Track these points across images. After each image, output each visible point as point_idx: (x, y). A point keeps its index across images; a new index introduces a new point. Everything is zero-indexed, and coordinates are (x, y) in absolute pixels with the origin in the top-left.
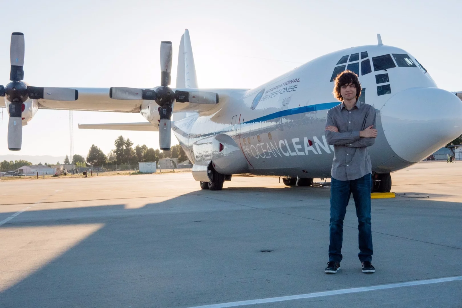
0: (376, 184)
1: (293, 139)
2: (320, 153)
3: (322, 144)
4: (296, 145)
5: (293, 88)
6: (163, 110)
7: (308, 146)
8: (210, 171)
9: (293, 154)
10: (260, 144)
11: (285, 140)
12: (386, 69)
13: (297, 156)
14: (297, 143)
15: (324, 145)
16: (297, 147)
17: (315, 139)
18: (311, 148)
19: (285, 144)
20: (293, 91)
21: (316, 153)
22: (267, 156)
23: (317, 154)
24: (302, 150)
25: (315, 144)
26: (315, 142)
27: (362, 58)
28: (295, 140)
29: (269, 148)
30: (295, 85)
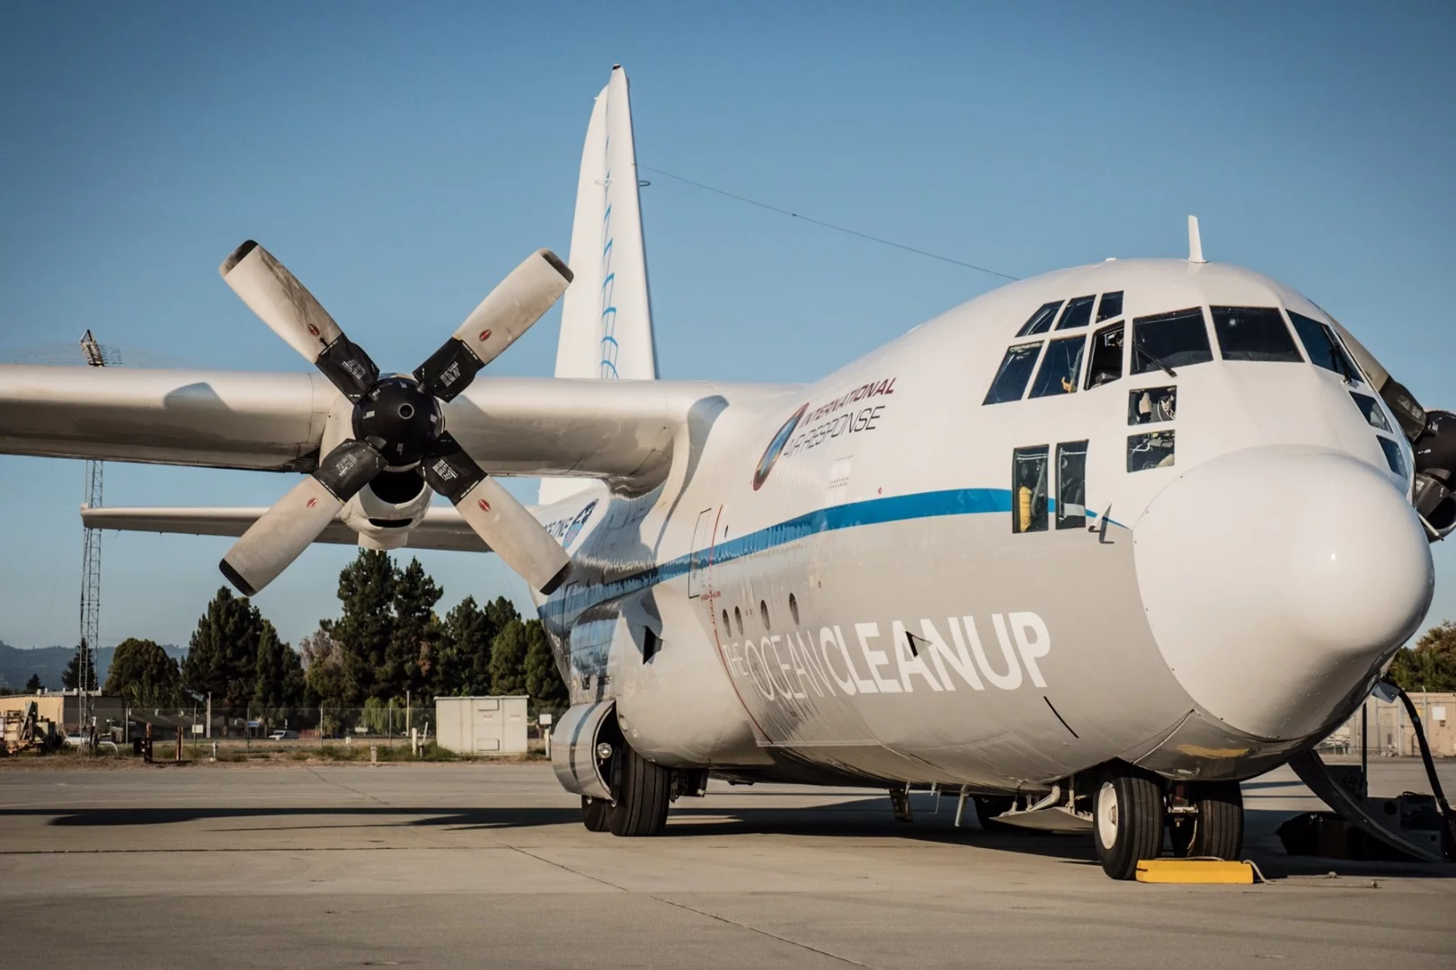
0: (1178, 824)
1: (858, 627)
2: (950, 687)
3: (950, 648)
4: (871, 649)
5: (868, 416)
6: (435, 468)
7: (907, 659)
8: (608, 746)
9: (867, 687)
10: (770, 640)
11: (837, 629)
12: (1174, 369)
13: (879, 696)
14: (874, 644)
15: (959, 658)
16: (876, 658)
17: (928, 630)
18: (918, 664)
19: (838, 646)
20: (867, 428)
21: (936, 687)
22: (796, 692)
23: (940, 689)
24: (890, 671)
25: (930, 648)
26: (930, 643)
27: (1100, 318)
28: (866, 630)
29: (796, 659)
30: (877, 408)
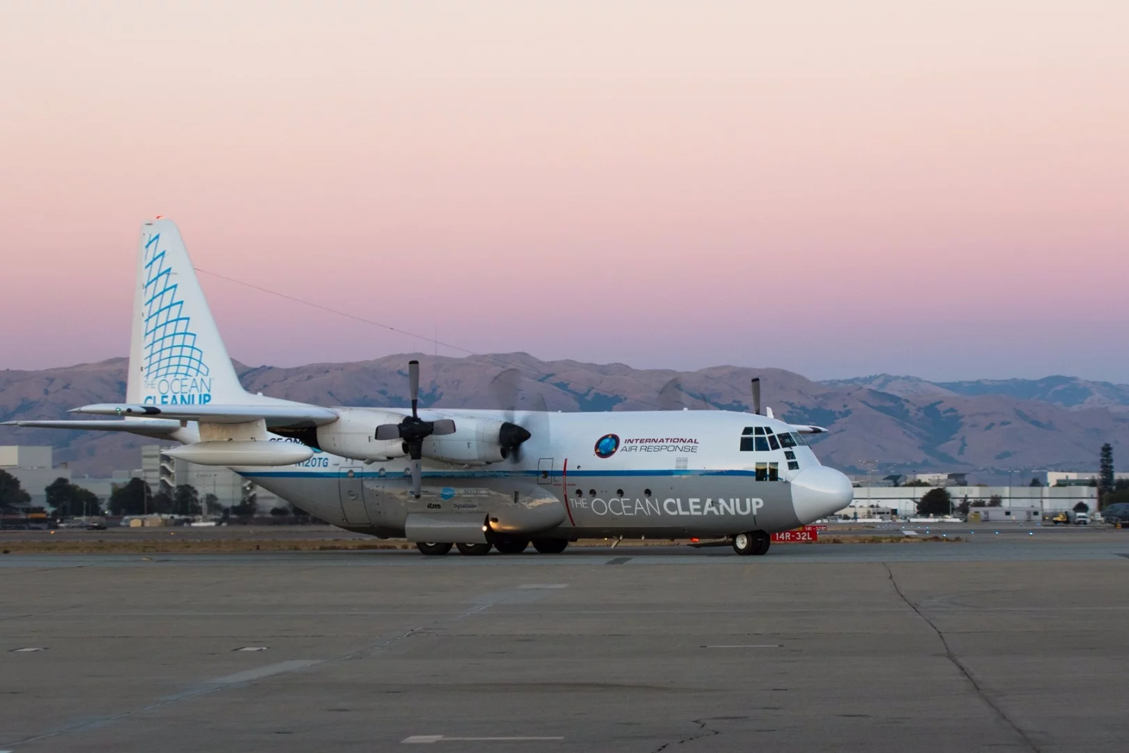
1: (690, 500)
3: (728, 505)
4: (693, 505)
5: (690, 448)
7: (709, 507)
8: (486, 527)
9: (684, 514)
11: (678, 500)
15: (730, 507)
17: (721, 501)
19: (676, 503)
20: (692, 451)
23: (719, 514)
24: (700, 510)
25: (720, 505)
27: (764, 434)
28: (693, 501)
29: (649, 505)
